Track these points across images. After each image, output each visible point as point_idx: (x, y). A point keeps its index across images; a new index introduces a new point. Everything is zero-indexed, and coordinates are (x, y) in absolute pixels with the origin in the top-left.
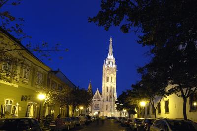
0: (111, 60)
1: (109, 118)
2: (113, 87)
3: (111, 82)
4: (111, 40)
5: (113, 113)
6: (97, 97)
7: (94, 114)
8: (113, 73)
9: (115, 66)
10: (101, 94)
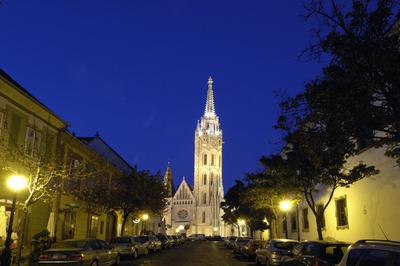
0: (211, 121)
1: (209, 239)
2: (215, 176)
3: (212, 164)
4: (210, 82)
5: (216, 229)
6: (184, 196)
7: (177, 231)
8: (215, 146)
9: (218, 133)
10: (192, 189)
